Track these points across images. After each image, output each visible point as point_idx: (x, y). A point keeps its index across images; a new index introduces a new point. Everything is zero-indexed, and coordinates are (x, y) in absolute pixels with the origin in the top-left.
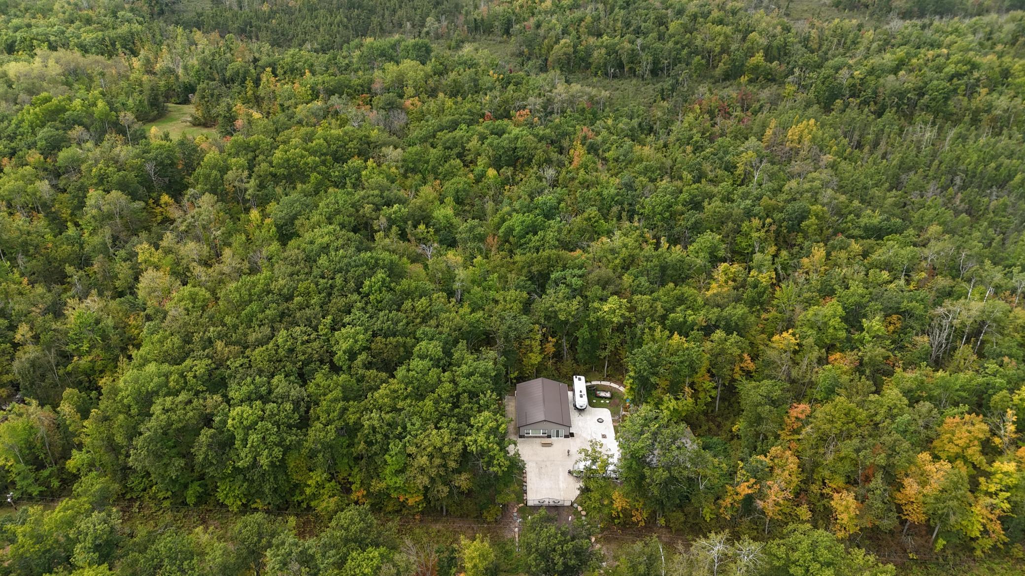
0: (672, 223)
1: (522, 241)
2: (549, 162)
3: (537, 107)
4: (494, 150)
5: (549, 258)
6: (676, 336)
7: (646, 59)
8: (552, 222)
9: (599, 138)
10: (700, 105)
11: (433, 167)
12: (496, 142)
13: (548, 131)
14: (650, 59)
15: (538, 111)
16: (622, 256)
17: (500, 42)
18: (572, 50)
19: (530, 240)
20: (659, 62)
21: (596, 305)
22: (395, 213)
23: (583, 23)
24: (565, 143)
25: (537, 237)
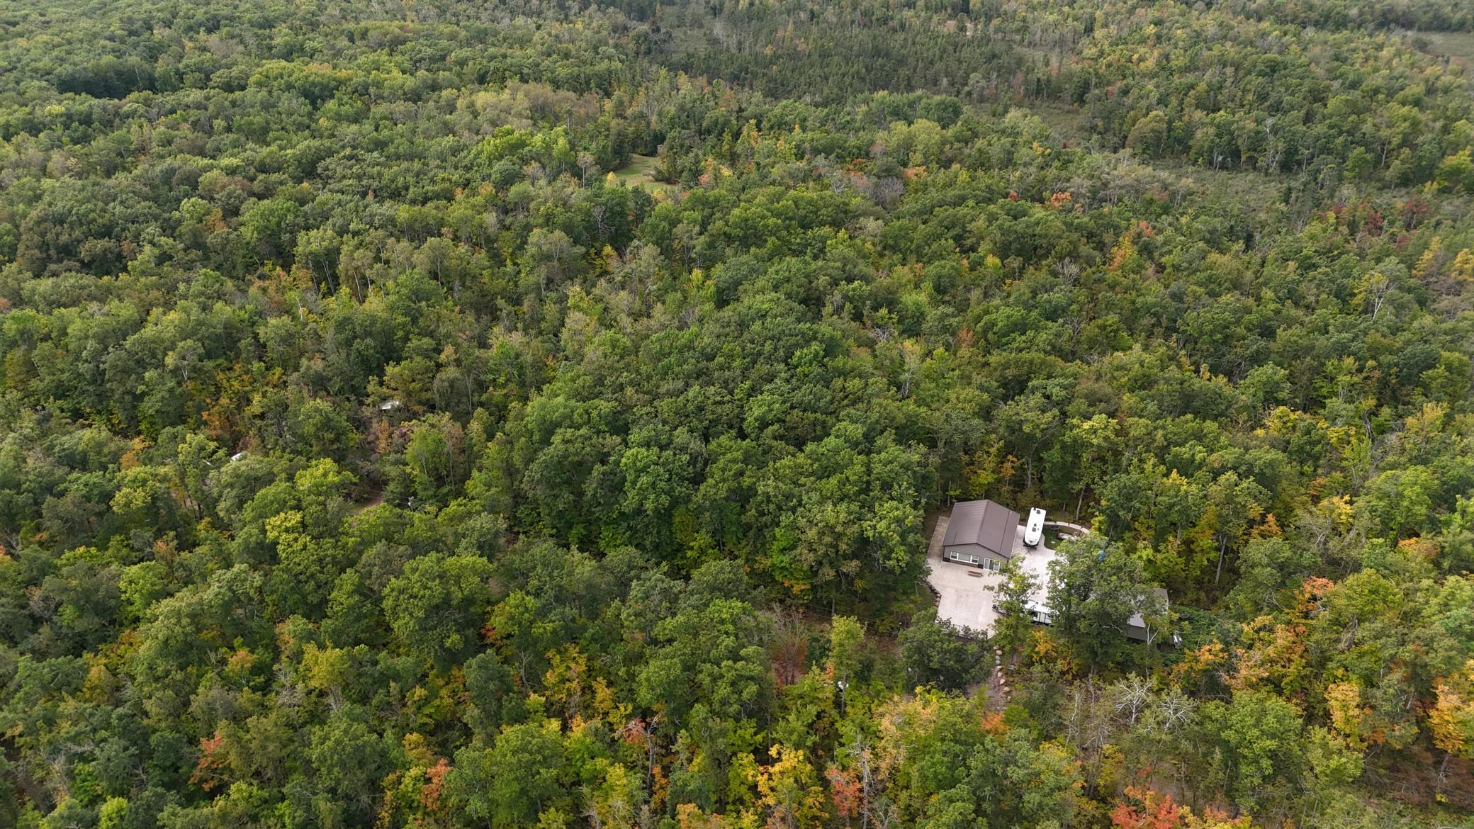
0: (1224, 349)
1: (1004, 340)
2: (1074, 256)
3: (1083, 191)
4: (1003, 235)
5: (1031, 362)
6: (1174, 474)
7: (1276, 146)
8: (1050, 324)
9: (1160, 238)
10: (1338, 212)
11: (919, 246)
12: (1008, 224)
13: (1086, 219)
14: (1281, 146)
15: (1084, 196)
16: (1132, 374)
17: (1068, 112)
18: (1165, 126)
19: (1014, 340)
20: (1296, 151)
21: (1075, 421)
22: (854, 290)
23: (1192, 92)
24: (1108, 238)
25: (1023, 338)
